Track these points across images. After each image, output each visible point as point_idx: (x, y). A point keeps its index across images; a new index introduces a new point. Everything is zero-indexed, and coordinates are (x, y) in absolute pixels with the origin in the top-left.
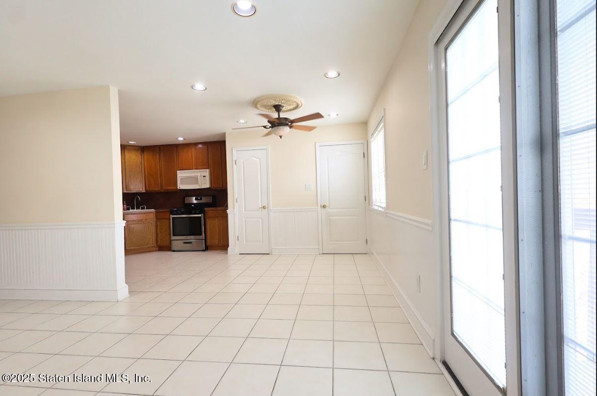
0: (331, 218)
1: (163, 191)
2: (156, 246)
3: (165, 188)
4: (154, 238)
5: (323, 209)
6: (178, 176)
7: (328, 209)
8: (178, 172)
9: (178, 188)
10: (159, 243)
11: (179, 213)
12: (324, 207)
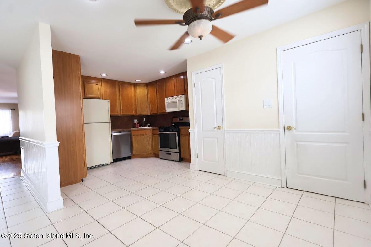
0: (299, 143)
1: (158, 113)
2: (152, 154)
3: (160, 111)
4: (151, 147)
5: (287, 131)
6: (166, 102)
7: (294, 132)
8: (166, 98)
9: (166, 111)
10: (154, 151)
11: (163, 130)
12: (289, 128)
